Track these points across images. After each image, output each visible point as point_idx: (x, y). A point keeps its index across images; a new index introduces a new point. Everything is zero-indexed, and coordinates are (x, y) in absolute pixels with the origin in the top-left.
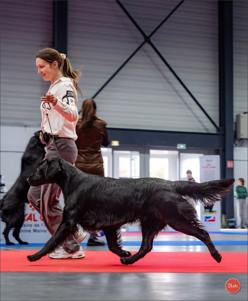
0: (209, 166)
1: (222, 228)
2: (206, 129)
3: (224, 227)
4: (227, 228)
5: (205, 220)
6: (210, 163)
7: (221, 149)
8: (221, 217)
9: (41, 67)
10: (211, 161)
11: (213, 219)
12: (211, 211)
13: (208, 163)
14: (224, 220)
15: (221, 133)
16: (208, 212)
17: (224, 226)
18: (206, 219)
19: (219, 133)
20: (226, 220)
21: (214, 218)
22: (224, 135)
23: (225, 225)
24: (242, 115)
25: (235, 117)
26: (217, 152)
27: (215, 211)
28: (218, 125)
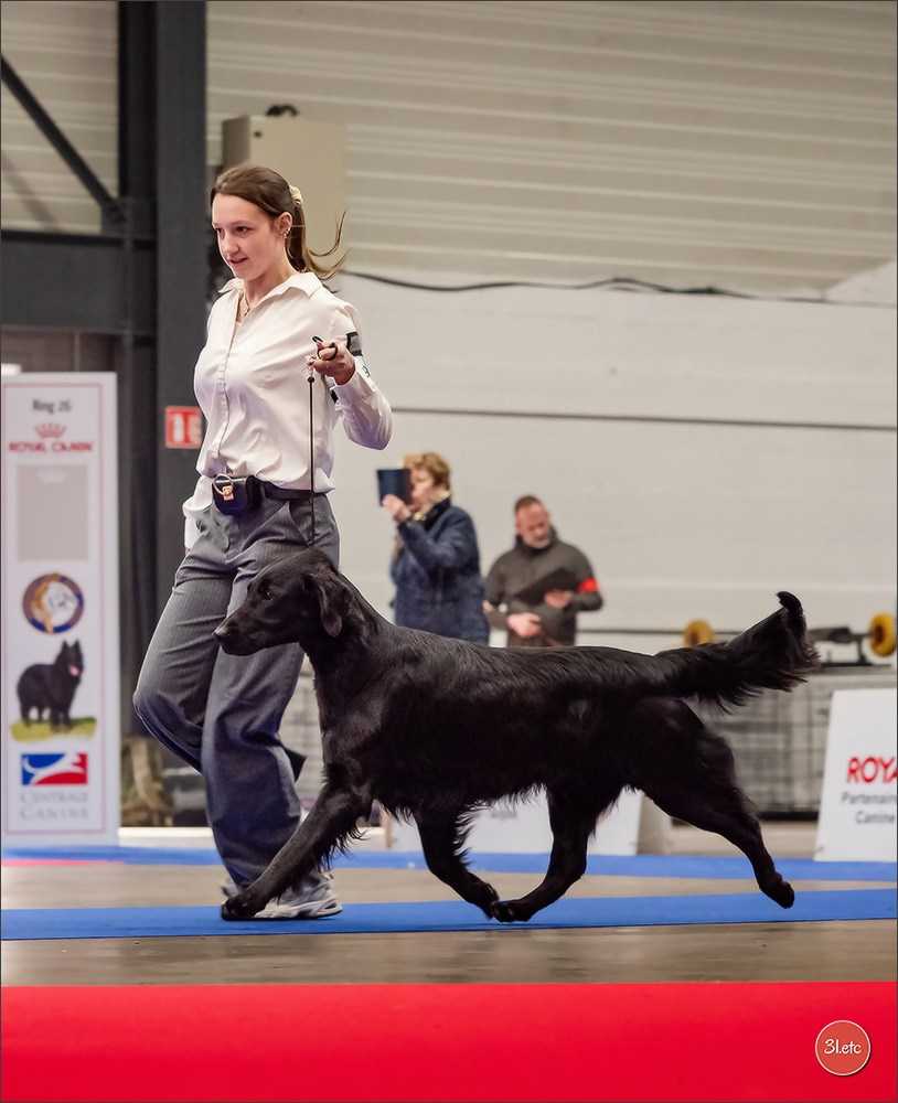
0: (48, 442)
1: (125, 824)
2: (38, 210)
3: (143, 816)
4: (162, 824)
5: (27, 778)
6: (58, 418)
7: (128, 335)
8: (126, 753)
9: (240, 229)
10: (66, 406)
11: (78, 770)
12: (61, 719)
13: (43, 417)
14: (141, 771)
15: (128, 234)
16: (45, 728)
17: (143, 807)
18: (30, 769)
19: (113, 234)
20: (155, 777)
21: (83, 761)
22: (148, 246)
23: (154, 803)
24: (258, 121)
25: (214, 136)
26: (103, 355)
27: (91, 720)
28: (110, 182)
